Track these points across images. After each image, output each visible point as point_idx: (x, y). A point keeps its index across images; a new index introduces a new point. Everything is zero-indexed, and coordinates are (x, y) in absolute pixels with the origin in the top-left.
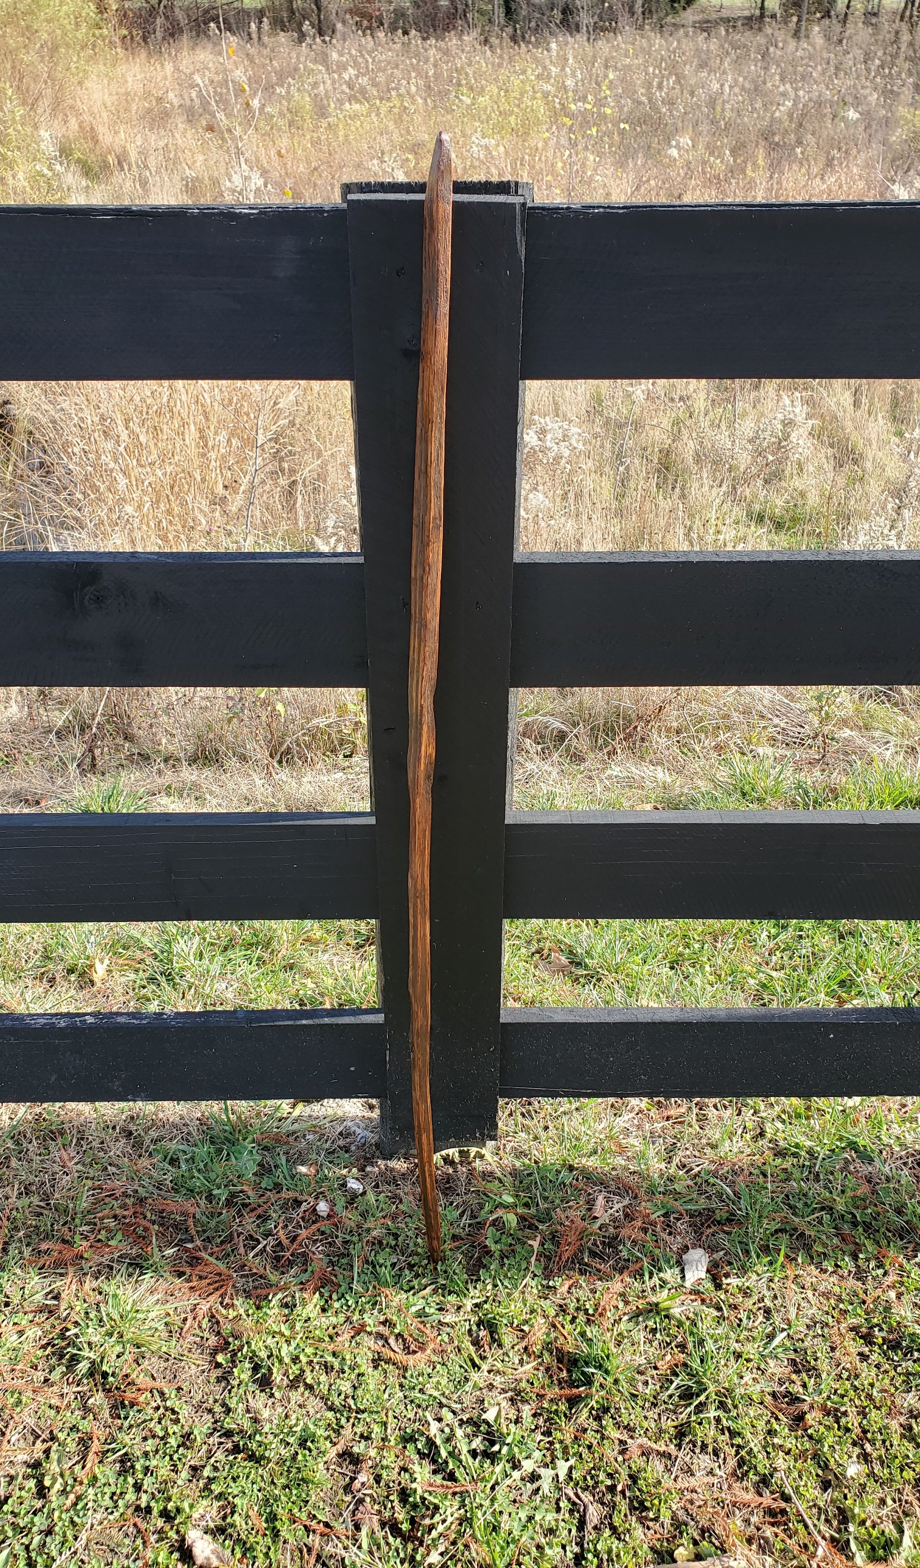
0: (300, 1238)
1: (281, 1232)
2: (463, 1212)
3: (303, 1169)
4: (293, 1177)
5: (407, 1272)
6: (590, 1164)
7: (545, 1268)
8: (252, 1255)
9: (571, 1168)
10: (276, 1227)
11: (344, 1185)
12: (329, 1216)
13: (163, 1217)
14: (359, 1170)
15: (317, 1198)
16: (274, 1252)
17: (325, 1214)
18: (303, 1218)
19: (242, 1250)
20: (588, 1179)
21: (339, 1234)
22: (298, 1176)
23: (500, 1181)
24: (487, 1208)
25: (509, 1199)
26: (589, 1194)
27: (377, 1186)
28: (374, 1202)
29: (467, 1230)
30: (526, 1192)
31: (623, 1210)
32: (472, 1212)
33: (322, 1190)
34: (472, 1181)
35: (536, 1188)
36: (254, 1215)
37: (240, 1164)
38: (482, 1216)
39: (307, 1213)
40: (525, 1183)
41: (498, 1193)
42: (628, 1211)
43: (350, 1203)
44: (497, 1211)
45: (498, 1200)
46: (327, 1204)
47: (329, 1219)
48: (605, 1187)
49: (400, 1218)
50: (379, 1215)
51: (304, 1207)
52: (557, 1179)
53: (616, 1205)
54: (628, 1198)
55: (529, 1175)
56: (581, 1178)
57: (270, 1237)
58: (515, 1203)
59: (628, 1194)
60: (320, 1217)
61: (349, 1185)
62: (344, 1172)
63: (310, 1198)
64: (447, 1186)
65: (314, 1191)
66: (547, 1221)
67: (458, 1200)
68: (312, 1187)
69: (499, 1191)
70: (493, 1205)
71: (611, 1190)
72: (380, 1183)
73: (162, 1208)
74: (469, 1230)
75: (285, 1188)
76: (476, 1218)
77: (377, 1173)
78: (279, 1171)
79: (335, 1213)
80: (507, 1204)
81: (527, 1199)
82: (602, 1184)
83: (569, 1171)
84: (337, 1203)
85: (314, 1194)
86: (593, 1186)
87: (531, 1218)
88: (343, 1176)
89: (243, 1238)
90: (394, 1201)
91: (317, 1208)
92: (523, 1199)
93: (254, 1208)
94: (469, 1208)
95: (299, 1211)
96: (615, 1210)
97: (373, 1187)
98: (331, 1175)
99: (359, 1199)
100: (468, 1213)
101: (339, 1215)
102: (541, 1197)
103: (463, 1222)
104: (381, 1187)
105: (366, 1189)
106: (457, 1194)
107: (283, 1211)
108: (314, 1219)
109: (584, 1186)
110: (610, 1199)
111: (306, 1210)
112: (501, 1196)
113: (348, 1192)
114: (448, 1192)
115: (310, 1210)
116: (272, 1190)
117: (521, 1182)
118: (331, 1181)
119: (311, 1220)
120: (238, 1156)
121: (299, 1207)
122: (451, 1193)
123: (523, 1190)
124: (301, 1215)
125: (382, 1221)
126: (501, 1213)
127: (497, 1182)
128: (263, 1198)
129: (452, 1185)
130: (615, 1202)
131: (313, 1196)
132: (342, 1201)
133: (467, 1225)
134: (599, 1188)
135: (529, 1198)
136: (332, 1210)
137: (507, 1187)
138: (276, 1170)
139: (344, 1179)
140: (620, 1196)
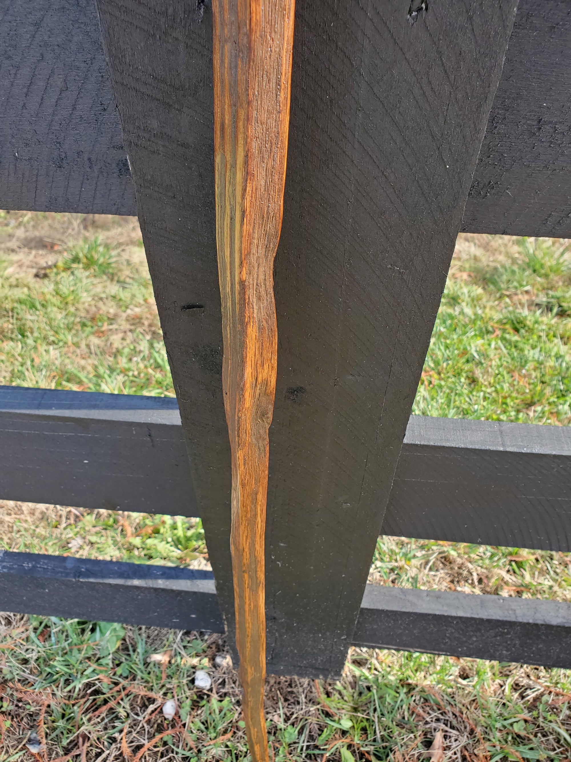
0: (142, 750)
1: (124, 740)
2: (302, 728)
3: (157, 657)
4: (146, 664)
6: (427, 682)
9: (411, 688)
10: (121, 731)
11: (193, 681)
12: (173, 719)
13: (20, 707)
14: (209, 661)
15: (165, 694)
17: (170, 718)
18: (149, 722)
20: (426, 700)
21: (180, 750)
22: (151, 665)
23: (340, 694)
24: (326, 732)
25: (346, 724)
26: (427, 723)
27: (223, 683)
28: (217, 712)
29: (304, 755)
30: (365, 711)
31: (461, 752)
32: (310, 732)
33: (171, 687)
34: (314, 690)
35: (375, 710)
36: (104, 709)
37: (102, 643)
38: (319, 742)
39: (154, 715)
40: (363, 698)
41: (336, 711)
42: (466, 753)
43: (195, 705)
44: (336, 739)
45: (336, 725)
46: (174, 704)
47: (173, 726)
48: (442, 714)
49: (240, 734)
50: (220, 727)
51: (152, 707)
52: (396, 702)
53: (454, 744)
54: (466, 734)
55: (369, 688)
56: (418, 698)
57: (114, 746)
58: (353, 727)
59: (465, 728)
60: (165, 719)
61: (197, 683)
62: (195, 661)
63: (158, 695)
64: (289, 689)
65: (163, 686)
66: (384, 757)
67: (299, 712)
68: (163, 682)
69: (338, 709)
70: (331, 731)
71: (447, 718)
72: (227, 680)
73: (20, 696)
74: (306, 757)
75: (139, 677)
76: (314, 740)
77: (225, 668)
78: (136, 653)
79: (180, 717)
80: (345, 729)
81: (365, 723)
82: (439, 709)
83: (407, 693)
84: (183, 705)
85: (164, 690)
86: (431, 712)
87: (368, 752)
88: (194, 667)
89: (87, 744)
90: (237, 707)
91: (164, 709)
92: (362, 721)
93: (106, 702)
94: (308, 725)
95: (146, 713)
96: (453, 751)
97: (220, 684)
98: (182, 666)
99: (204, 702)
100: (306, 732)
101: (183, 722)
102: (379, 721)
103: (301, 744)
104: (227, 686)
105: (213, 686)
106: (299, 703)
107: (132, 709)
108: (159, 721)
109: (421, 711)
110: (448, 734)
111: (153, 712)
112: (339, 719)
113: (195, 690)
114: (289, 698)
115: (156, 712)
116: (127, 678)
117: (360, 694)
118: (182, 675)
119: (156, 726)
120: (103, 631)
121: (147, 707)
122: (292, 701)
123: (362, 706)
124: (147, 718)
125: (221, 738)
126: (338, 744)
127: (337, 695)
128: (117, 688)
129: (295, 690)
130: (453, 739)
131: (162, 692)
132: (188, 702)
133: (304, 748)
134: (436, 714)
135: (367, 720)
136: (177, 713)
137: (346, 701)
138: (134, 651)
139: (194, 673)
140: (458, 730)
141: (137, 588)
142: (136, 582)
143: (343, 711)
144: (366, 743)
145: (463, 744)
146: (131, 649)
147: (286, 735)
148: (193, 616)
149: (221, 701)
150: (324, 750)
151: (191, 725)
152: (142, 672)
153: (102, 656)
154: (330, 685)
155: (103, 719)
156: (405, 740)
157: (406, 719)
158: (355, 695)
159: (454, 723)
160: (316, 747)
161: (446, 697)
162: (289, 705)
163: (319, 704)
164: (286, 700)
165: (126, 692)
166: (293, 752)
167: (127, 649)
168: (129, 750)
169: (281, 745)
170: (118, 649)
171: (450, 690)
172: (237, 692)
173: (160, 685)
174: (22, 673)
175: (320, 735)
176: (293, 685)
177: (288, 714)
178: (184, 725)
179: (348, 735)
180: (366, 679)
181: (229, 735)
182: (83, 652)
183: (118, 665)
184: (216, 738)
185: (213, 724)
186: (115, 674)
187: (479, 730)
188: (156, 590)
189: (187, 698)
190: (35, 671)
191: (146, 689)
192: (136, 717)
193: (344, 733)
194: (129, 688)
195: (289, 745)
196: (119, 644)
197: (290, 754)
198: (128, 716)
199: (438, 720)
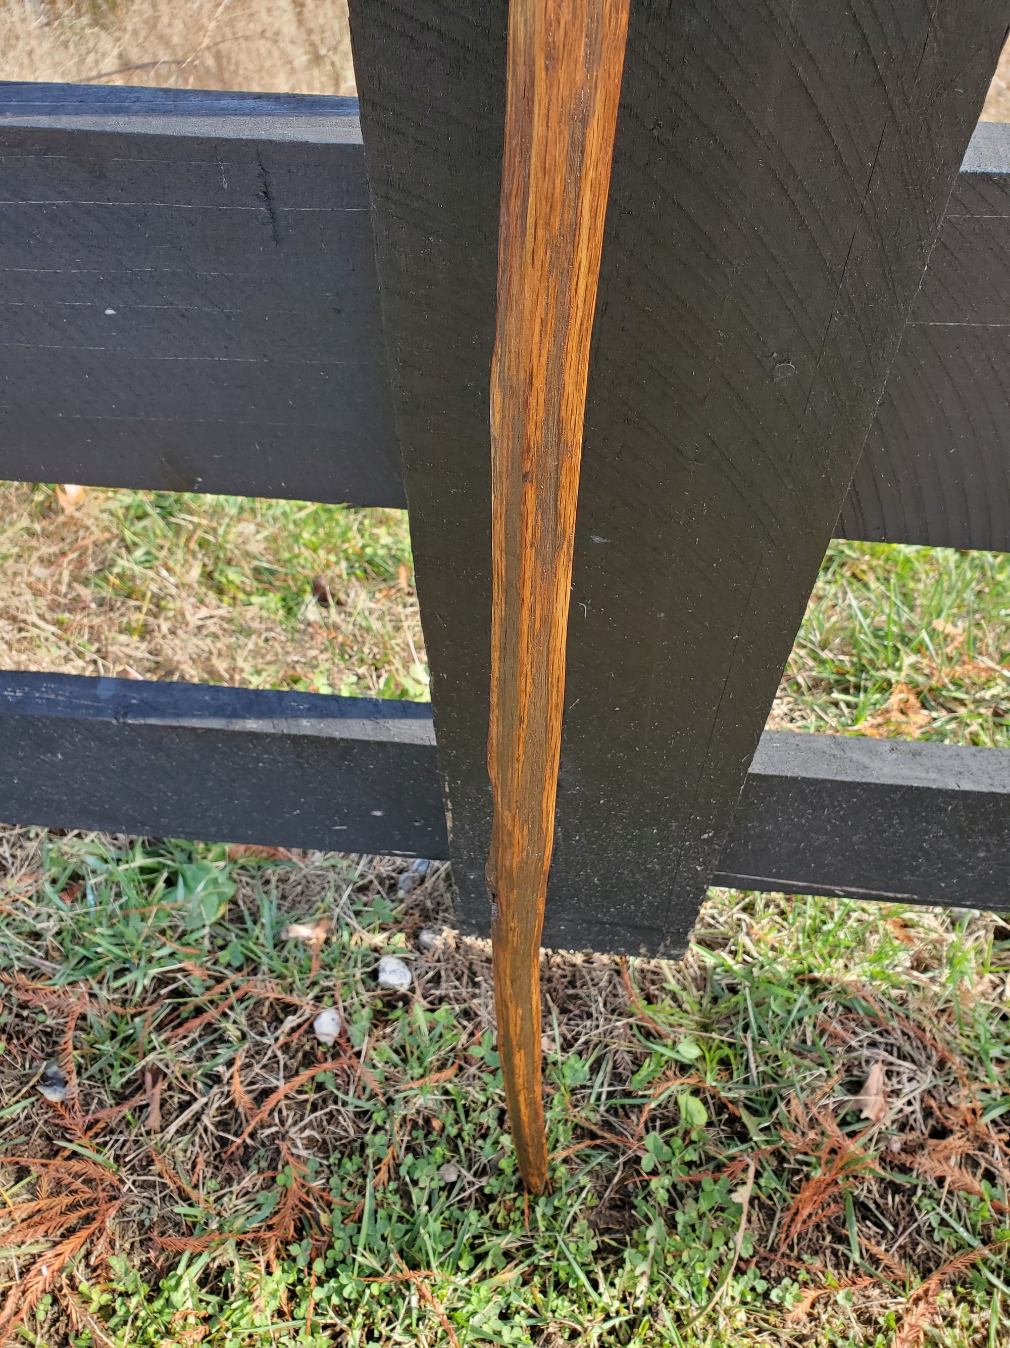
0: (273, 1098)
1: (237, 1080)
2: (599, 1060)
3: (302, 931)
4: (279, 944)
5: (473, 1216)
6: (850, 977)
7: (763, 1239)
8: (173, 1128)
9: (817, 987)
10: (230, 1064)
11: (374, 975)
12: (336, 1043)
13: (24, 1019)
14: (408, 938)
15: (318, 999)
16: (218, 1125)
17: (329, 1041)
18: (286, 1048)
19: (154, 1119)
20: (848, 1010)
21: (349, 1098)
22: (290, 945)
23: (675, 998)
24: (648, 1066)
25: (689, 1051)
26: (850, 1049)
27: (436, 980)
28: (425, 1029)
29: (602, 1109)
30: (725, 1030)
31: (922, 1101)
32: (614, 1068)
33: (331, 984)
34: (620, 991)
35: (746, 1028)
36: (195, 1027)
37: (190, 906)
38: (635, 1084)
39: (296, 1035)
40: (722, 1006)
41: (668, 1029)
42: (933, 1103)
43: (380, 1018)
44: (668, 1079)
45: (669, 1053)
46: (336, 1017)
47: (335, 1056)
48: (880, 1034)
49: (473, 1070)
50: (431, 1058)
51: (291, 1021)
52: (789, 1012)
53: (907, 1087)
54: (930, 1069)
55: (733, 990)
56: (832, 1005)
57: (216, 1089)
58: (703, 1058)
59: (929, 1058)
60: (319, 1044)
61: (383, 978)
62: (379, 939)
63: (306, 1002)
64: (571, 991)
65: (314, 984)
66: (767, 1111)
67: (589, 1032)
68: (312, 976)
69: (671, 1026)
70: (658, 1064)
71: (892, 1041)
72: (443, 973)
73: (24, 997)
74: (607, 1111)
75: (264, 968)
76: (622, 1081)
77: (440, 951)
78: (259, 925)
79: (348, 1040)
80: (686, 1061)
81: (727, 1051)
82: (875, 1026)
83: (812, 996)
84: (355, 1017)
85: (316, 991)
86: (858, 1030)
87: (734, 1102)
88: (376, 950)
89: (162, 1085)
90: (465, 1023)
91: (317, 1025)
92: (719, 1048)
93: (199, 1011)
94: (609, 1056)
95: (279, 1031)
96: (905, 1100)
97: (429, 982)
98: (353, 947)
99: (398, 1013)
100: (607, 1067)
101: (356, 1049)
102: (754, 1048)
103: (596, 1089)
104: (444, 985)
105: (416, 984)
106: (590, 1016)
107: (253, 1025)
108: (307, 1048)
109: (839, 1028)
110: (894, 1068)
111: (293, 1030)
112: (674, 1043)
113: (379, 992)
114: (571, 1007)
115: (302, 1030)
116: (239, 969)
117: (715, 1000)
118: (352, 963)
119: (300, 1055)
120: (191, 883)
121: (281, 1022)
122: (577, 1012)
123: (718, 1022)
124: (282, 1040)
125: (435, 1076)
126: (674, 1086)
127: (668, 1001)
128: (220, 988)
129: (580, 992)
130: (905, 1078)
131: (312, 995)
132: (366, 1013)
133: (604, 1097)
134: (869, 1034)
135: (731, 1045)
136: (343, 1033)
137: (686, 1012)
138: (255, 922)
139: (377, 960)
140: (913, 1061)
141: (253, 736)
142: (252, 725)
143: (682, 1030)
144: (730, 1085)
145: (925, 1086)
146: (248, 919)
147: (567, 1072)
148: (378, 813)
149: (432, 1011)
150: (643, 1096)
151: (373, 1054)
152: (271, 959)
153: (189, 929)
154: (653, 983)
155: (194, 1043)
156: (808, 1079)
157: (809, 1043)
158: (705, 1001)
159: (907, 1048)
160: (628, 1094)
161: (888, 1004)
162: (569, 1019)
163: (631, 1015)
164: (564, 1011)
165: (239, 993)
166: (582, 1104)
167: (240, 920)
168: (248, 1098)
169: (558, 1089)
170: (223, 917)
171: (894, 993)
172: (464, 994)
173: (308, 982)
174: (28, 957)
175: (633, 1073)
176: (578, 984)
177: (569, 1036)
178: (358, 1054)
179: (693, 1071)
180: (728, 971)
181: (450, 1072)
182: (150, 921)
183: (222, 948)
184: (422, 1076)
185: (416, 1053)
186: (215, 963)
187: (956, 1062)
188: (297, 740)
189: (363, 1006)
190: (56, 954)
191: (280, 988)
192: (258, 1038)
193: (684, 1068)
194: (244, 987)
195: (573, 1091)
196: (224, 909)
197: (576, 1106)
198: (244, 1036)
199: (873, 1044)
